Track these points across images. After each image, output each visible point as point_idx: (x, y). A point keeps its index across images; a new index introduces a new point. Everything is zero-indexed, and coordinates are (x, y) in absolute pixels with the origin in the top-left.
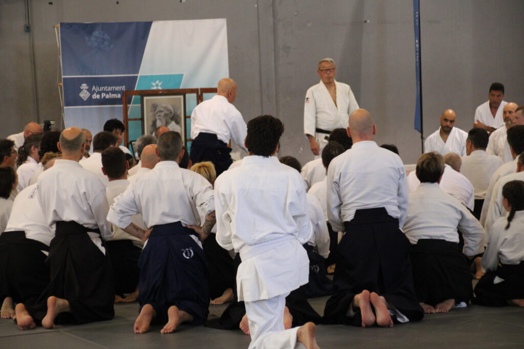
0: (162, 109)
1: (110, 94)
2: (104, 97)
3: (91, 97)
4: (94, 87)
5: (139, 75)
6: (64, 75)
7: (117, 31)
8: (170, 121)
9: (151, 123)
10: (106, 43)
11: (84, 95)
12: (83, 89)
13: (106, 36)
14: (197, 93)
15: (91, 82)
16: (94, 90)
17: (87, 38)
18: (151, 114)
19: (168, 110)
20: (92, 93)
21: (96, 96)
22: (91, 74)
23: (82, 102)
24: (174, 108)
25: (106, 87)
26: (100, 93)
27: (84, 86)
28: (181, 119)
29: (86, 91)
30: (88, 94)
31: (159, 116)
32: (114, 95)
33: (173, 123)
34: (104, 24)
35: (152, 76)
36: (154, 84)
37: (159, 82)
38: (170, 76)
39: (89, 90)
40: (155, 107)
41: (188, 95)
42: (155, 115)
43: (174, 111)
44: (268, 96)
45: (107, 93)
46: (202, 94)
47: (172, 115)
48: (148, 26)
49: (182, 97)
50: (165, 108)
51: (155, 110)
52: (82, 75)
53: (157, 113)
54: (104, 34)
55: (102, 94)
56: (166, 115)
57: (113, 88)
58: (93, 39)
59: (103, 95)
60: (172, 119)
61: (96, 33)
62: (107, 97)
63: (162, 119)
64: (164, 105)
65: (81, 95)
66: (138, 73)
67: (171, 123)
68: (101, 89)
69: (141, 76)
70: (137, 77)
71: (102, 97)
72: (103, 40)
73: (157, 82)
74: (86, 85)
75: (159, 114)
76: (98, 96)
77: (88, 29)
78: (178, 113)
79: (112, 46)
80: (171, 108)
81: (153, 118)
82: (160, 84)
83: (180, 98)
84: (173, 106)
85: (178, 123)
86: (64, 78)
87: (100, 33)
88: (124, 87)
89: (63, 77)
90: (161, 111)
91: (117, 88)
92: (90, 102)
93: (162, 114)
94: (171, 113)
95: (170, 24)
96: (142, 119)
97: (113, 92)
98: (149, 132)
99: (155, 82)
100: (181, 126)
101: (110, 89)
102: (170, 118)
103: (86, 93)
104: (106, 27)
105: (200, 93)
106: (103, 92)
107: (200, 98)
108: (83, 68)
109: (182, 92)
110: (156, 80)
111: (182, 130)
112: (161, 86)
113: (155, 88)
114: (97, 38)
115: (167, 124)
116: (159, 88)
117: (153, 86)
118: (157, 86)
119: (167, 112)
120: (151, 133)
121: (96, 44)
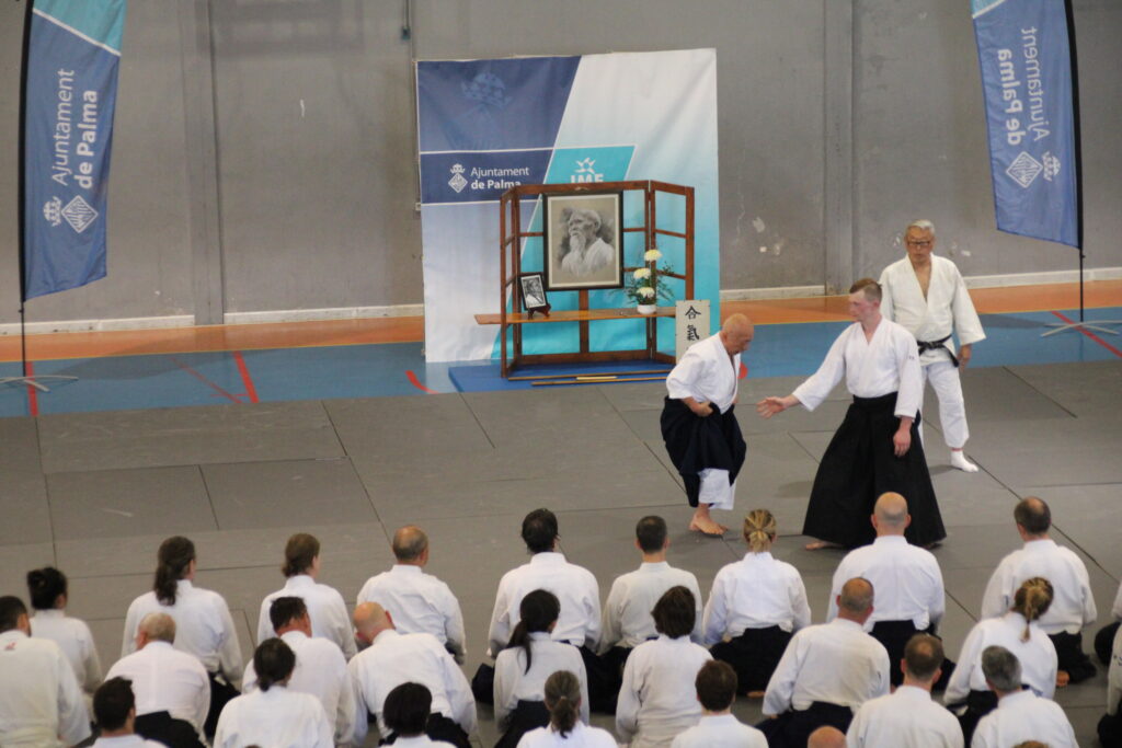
0: (580, 218)
1: (502, 181)
2: (492, 187)
3: (468, 187)
4: (474, 169)
5: (555, 148)
6: (421, 150)
7: (516, 74)
8: (594, 237)
9: (560, 242)
10: (498, 94)
11: (457, 183)
12: (455, 174)
13: (499, 83)
14: (646, 189)
15: (470, 162)
16: (474, 175)
17: (464, 86)
18: (560, 226)
19: (590, 219)
20: (470, 179)
21: (477, 185)
22: (470, 149)
23: (452, 196)
24: (601, 216)
25: (495, 170)
26: (484, 180)
27: (458, 168)
28: (613, 234)
29: (460, 177)
30: (464, 182)
31: (575, 229)
32: (509, 184)
33: (600, 241)
34: (494, 62)
35: (577, 151)
37: (590, 161)
38: (612, 150)
39: (466, 175)
40: (567, 214)
41: (627, 194)
42: (568, 228)
43: (602, 220)
44: (837, 145)
45: (497, 179)
46: (653, 192)
47: (599, 227)
48: (571, 64)
49: (616, 197)
50: (584, 216)
51: (568, 219)
52: (454, 149)
53: (571, 224)
54: (494, 80)
55: (489, 181)
56: (587, 228)
57: (508, 171)
58: (475, 87)
59: (490, 183)
60: (598, 234)
61: (480, 78)
62: (497, 186)
63: (580, 234)
64: (584, 211)
65: (452, 183)
66: (552, 145)
67: (595, 240)
68: (487, 173)
69: (558, 151)
70: (551, 151)
71: (489, 187)
72: (493, 88)
73: (587, 160)
74: (460, 166)
75: (573, 227)
76: (481, 186)
77: (468, 71)
78: (609, 224)
79: (508, 100)
80: (596, 215)
81: (564, 234)
82: (591, 164)
83: (614, 199)
84: (599, 213)
85: (607, 240)
86: (423, 156)
87: (487, 78)
88: (527, 169)
89: (421, 153)
90: (579, 221)
91: (515, 172)
92: (467, 194)
93: (580, 226)
94: (596, 224)
95: (614, 60)
96: (545, 234)
97: (507, 179)
98: (557, 256)
99: (582, 161)
100: (614, 247)
101: (502, 173)
102: (594, 232)
103: (460, 180)
104: (500, 67)
105: (650, 189)
106: (491, 177)
107: (650, 198)
108: (457, 138)
109: (618, 188)
110: (585, 158)
111: (615, 253)
112: (593, 167)
113: (583, 170)
114: (482, 85)
115: (589, 242)
116: (590, 170)
117: (579, 168)
118: (586, 166)
119: (589, 223)
120: (561, 259)
121: (479, 97)
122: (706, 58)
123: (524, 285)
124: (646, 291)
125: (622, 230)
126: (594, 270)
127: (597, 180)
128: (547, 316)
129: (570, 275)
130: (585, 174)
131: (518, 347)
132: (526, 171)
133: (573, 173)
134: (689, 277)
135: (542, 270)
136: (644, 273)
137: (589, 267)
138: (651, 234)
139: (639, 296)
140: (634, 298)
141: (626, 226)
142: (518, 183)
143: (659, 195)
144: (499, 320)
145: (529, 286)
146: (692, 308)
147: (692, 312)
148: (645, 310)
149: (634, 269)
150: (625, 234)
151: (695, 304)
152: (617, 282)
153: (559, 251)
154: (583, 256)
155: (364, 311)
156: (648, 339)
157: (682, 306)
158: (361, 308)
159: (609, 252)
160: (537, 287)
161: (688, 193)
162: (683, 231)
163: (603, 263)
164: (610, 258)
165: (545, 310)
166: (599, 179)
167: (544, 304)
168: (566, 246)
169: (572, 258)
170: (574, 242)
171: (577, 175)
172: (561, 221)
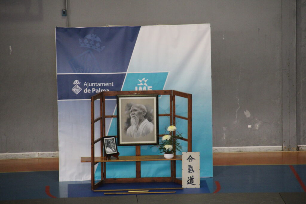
0: (136, 109)
1: (100, 89)
2: (95, 92)
3: (82, 91)
4: (85, 82)
5: (127, 73)
6: (58, 73)
7: (107, 35)
8: (143, 118)
9: (125, 121)
10: (98, 45)
11: (76, 90)
12: (75, 85)
13: (98, 39)
14: (170, 94)
15: (83, 79)
16: (85, 85)
17: (80, 41)
18: (126, 112)
19: (141, 109)
20: (83, 88)
21: (87, 91)
22: (83, 73)
23: (74, 96)
24: (147, 108)
25: (96, 83)
26: (90, 88)
27: (77, 82)
28: (153, 117)
29: (78, 86)
30: (80, 89)
31: (133, 114)
32: (103, 90)
33: (146, 121)
35: (139, 74)
36: (141, 81)
37: (145, 79)
39: (81, 86)
40: (129, 106)
41: (160, 97)
42: (130, 113)
43: (147, 110)
45: (97, 88)
46: (174, 96)
47: (146, 113)
48: (136, 30)
49: (155, 98)
50: (138, 107)
51: (130, 109)
52: (75, 72)
53: (131, 112)
54: (96, 37)
55: (93, 89)
56: (139, 114)
57: (103, 84)
58: (86, 41)
60: (145, 117)
61: (89, 36)
62: (97, 91)
63: (136, 116)
64: (138, 105)
65: (74, 90)
66: (126, 72)
67: (144, 120)
68: (92, 85)
70: (125, 74)
71: (93, 92)
72: (95, 42)
73: (144, 79)
74: (78, 81)
75: (133, 113)
76: (89, 91)
77: (82, 33)
78: (151, 112)
79: (103, 48)
80: (144, 107)
81: (128, 116)
82: (146, 81)
83: (153, 99)
84: (146, 106)
85: (150, 120)
87: (92, 36)
88: (112, 83)
89: (57, 74)
90: (136, 110)
91: (106, 85)
92: (82, 95)
93: (136, 113)
94: (144, 111)
95: (158, 29)
96: (118, 117)
97: (102, 88)
98: (124, 128)
99: (141, 80)
100: (153, 123)
101: (99, 85)
102: (143, 116)
103: (78, 88)
105: (173, 94)
106: (94, 87)
107: (172, 99)
108: (76, 66)
109: (156, 94)
110: (143, 78)
111: (154, 127)
112: (146, 83)
113: (141, 84)
114: (90, 40)
115: (140, 121)
116: (145, 84)
117: (140, 83)
118: (143, 82)
119: (141, 111)
120: (126, 129)
121: (88, 46)
122: (205, 29)
123: (105, 142)
124: (168, 147)
125: (158, 115)
126: (143, 135)
127: (149, 89)
128: (118, 159)
129: (131, 138)
130: (142, 86)
131: (104, 174)
132: (112, 84)
133: (137, 85)
134: (189, 140)
135: (116, 134)
136: (167, 137)
137: (141, 134)
138: (173, 118)
139: (165, 149)
140: (162, 150)
141: (160, 113)
142: (108, 90)
143: (177, 98)
144: (90, 160)
145: (108, 143)
146: (190, 156)
147: (191, 158)
148: (168, 156)
149: (163, 135)
150: (160, 117)
151: (192, 154)
152: (155, 142)
153: (125, 125)
154: (137, 128)
155: (42, 154)
156: (172, 171)
157: (185, 155)
158: (40, 153)
159: (151, 126)
160: (113, 144)
161: (189, 97)
162: (187, 116)
163: (147, 132)
164: (151, 129)
165: (116, 155)
166: (150, 88)
167: (116, 152)
168: (129, 123)
169: (132, 129)
170: (132, 120)
171: (138, 87)
172: (126, 110)
